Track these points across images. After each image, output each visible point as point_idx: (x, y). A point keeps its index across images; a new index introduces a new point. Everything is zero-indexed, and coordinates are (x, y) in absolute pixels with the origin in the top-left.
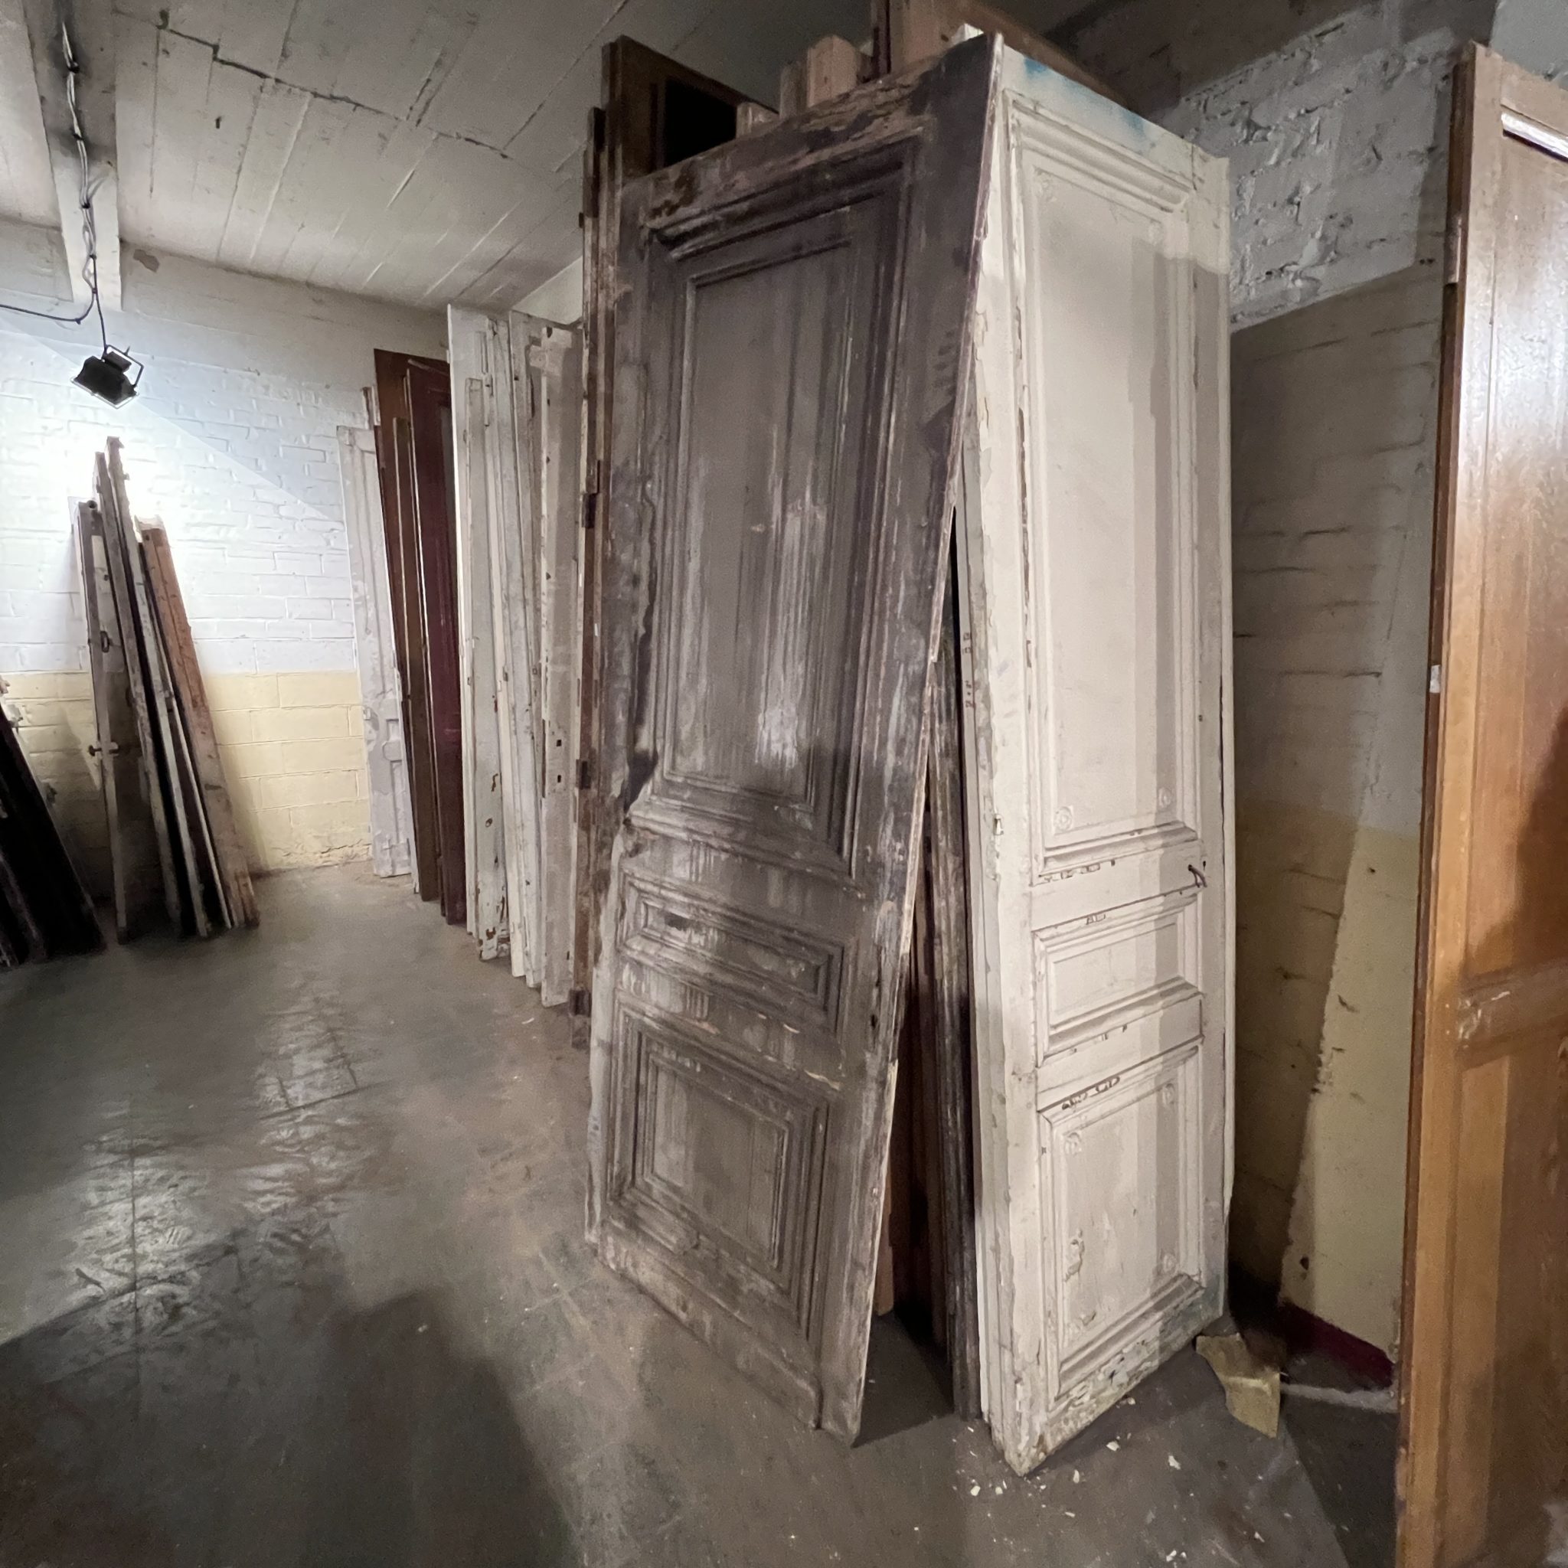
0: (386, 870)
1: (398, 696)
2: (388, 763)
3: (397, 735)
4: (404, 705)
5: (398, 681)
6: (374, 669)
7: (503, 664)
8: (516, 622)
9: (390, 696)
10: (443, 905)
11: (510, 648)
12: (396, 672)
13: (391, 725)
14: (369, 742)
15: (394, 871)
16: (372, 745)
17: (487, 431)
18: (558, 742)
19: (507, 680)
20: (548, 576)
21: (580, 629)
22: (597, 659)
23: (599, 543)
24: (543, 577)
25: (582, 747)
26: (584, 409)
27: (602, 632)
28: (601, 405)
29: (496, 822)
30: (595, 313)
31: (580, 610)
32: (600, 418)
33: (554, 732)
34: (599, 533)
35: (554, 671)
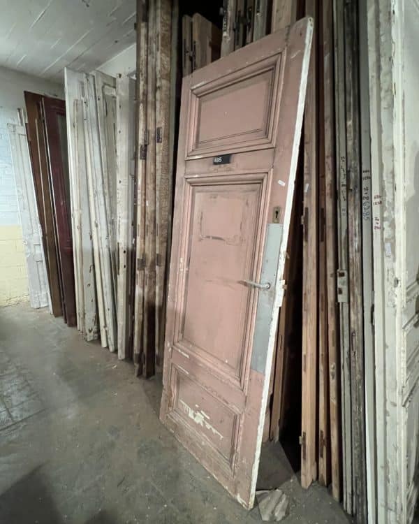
0: (36, 306)
1: (41, 235)
2: (35, 262)
3: (40, 251)
5: (40, 229)
6: (27, 224)
7: (95, 220)
8: (101, 202)
9: (35, 235)
10: (66, 319)
12: (39, 225)
13: (37, 247)
14: (27, 254)
15: (40, 305)
17: (85, 122)
18: (125, 252)
19: (97, 226)
20: (120, 182)
21: (139, 203)
22: (148, 216)
23: (148, 166)
24: (118, 182)
25: (140, 253)
26: (141, 108)
27: (150, 204)
28: (149, 106)
29: (92, 285)
30: (146, 65)
31: (139, 195)
32: (149, 112)
33: (123, 247)
34: (149, 162)
35: (123, 222)
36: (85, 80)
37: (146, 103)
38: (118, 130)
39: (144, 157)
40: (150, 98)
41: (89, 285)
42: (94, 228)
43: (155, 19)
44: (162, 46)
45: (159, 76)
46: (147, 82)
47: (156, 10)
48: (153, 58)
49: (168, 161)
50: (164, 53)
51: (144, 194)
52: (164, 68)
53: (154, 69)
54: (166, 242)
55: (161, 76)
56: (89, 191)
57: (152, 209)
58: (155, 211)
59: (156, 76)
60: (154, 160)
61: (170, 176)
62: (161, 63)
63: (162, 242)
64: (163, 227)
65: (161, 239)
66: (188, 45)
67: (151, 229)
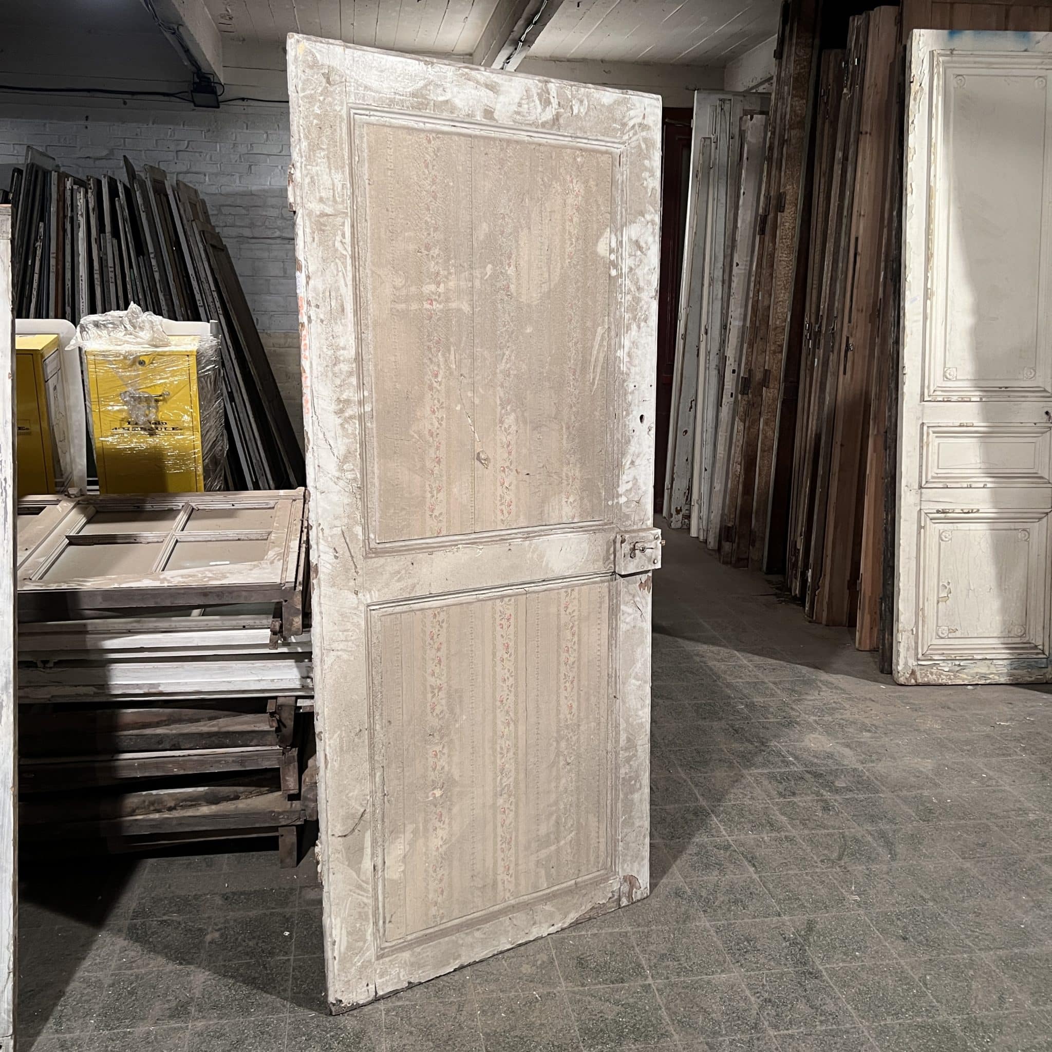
7: (705, 322)
8: (717, 295)
11: (711, 311)
17: (711, 171)
18: (734, 371)
19: (706, 333)
20: (737, 265)
21: (751, 295)
22: (759, 314)
23: (766, 243)
24: (735, 264)
25: (745, 368)
26: (765, 166)
27: (763, 296)
28: (774, 164)
29: (690, 433)
30: (776, 111)
31: (752, 284)
32: (773, 173)
33: (731, 364)
34: (767, 239)
35: (735, 324)
36: (719, 110)
37: (770, 159)
38: (742, 191)
39: (762, 232)
40: (775, 155)
41: (686, 432)
42: (703, 337)
43: (789, 56)
44: (793, 89)
45: (787, 127)
46: (773, 133)
47: (790, 46)
48: (783, 104)
49: (793, 237)
50: (796, 96)
51: (758, 282)
52: (796, 115)
53: (783, 118)
54: (781, 352)
55: (790, 126)
56: (703, 277)
57: (766, 303)
58: (769, 307)
59: (785, 126)
60: (774, 236)
61: (794, 257)
62: (791, 111)
63: (774, 352)
64: (779, 330)
65: (773, 348)
66: (824, 86)
67: (761, 333)
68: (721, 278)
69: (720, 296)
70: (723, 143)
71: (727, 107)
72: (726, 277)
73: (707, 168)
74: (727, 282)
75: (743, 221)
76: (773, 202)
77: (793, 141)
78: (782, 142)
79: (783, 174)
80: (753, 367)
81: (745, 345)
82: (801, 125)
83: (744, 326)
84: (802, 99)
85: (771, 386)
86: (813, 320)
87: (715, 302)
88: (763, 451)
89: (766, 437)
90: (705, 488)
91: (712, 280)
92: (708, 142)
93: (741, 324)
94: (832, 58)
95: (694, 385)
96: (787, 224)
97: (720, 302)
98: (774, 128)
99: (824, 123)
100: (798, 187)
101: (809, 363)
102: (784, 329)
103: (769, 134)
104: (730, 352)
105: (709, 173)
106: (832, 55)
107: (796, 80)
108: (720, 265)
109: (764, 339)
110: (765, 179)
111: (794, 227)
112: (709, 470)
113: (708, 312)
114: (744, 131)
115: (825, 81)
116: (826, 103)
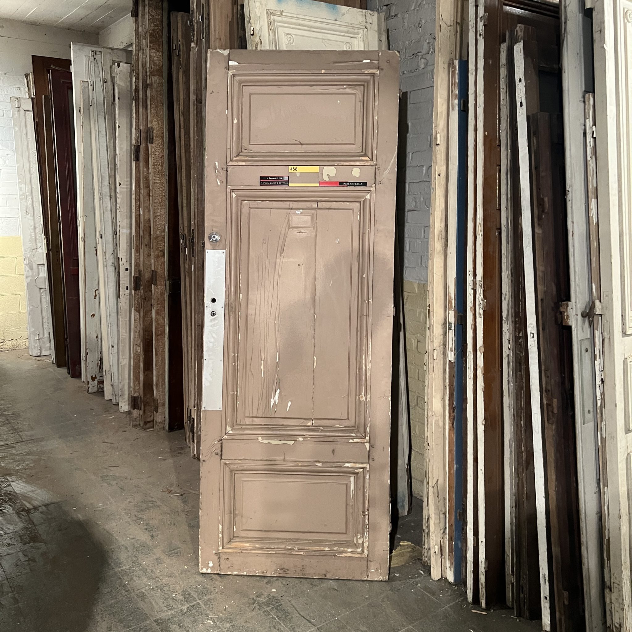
0: (36, 352)
1: (44, 250)
2: (38, 289)
3: (43, 273)
4: (48, 255)
5: (44, 241)
6: (31, 235)
7: (100, 229)
8: (106, 207)
9: (39, 250)
10: (68, 369)
11: (103, 221)
12: (43, 236)
13: (40, 267)
14: (27, 277)
15: (41, 352)
16: (29, 279)
17: (91, 108)
18: (127, 269)
21: (134, 210)
22: (142, 225)
23: (141, 169)
24: (118, 184)
25: (135, 269)
26: (134, 105)
27: (143, 212)
28: (141, 104)
29: (97, 315)
30: (137, 60)
31: (133, 201)
32: (141, 110)
33: (124, 264)
34: (141, 164)
35: (124, 232)
36: (92, 59)
38: (117, 125)
39: (137, 159)
40: (141, 96)
41: (93, 315)
42: (99, 240)
43: (143, 15)
44: (150, 43)
45: (148, 74)
48: (143, 54)
49: (163, 163)
50: (154, 49)
51: (138, 200)
52: (155, 64)
53: (144, 65)
54: (164, 255)
55: (151, 73)
56: (94, 193)
57: (147, 217)
58: (149, 220)
59: (146, 72)
60: (147, 162)
61: (165, 179)
62: (150, 60)
63: (158, 257)
64: (160, 238)
65: (156, 253)
66: (175, 42)
67: (146, 241)
68: (109, 194)
69: (109, 208)
70: (99, 85)
71: (98, 57)
72: (113, 194)
73: (88, 105)
74: (113, 197)
75: (121, 149)
76: (143, 135)
77: (155, 85)
78: (146, 86)
79: (149, 111)
80: (142, 268)
81: (133, 251)
82: (159, 72)
83: (131, 233)
84: (158, 51)
85: (158, 283)
86: (186, 232)
87: (106, 213)
88: (157, 335)
89: (158, 324)
90: (114, 361)
91: (101, 195)
92: (86, 85)
93: (128, 231)
94: (179, 18)
95: (96, 278)
96: (157, 153)
97: (110, 213)
98: (138, 74)
99: (178, 73)
100: (162, 123)
101: (187, 267)
102: (164, 238)
103: (134, 79)
104: (122, 254)
105: (89, 109)
106: (179, 16)
107: (151, 35)
108: (106, 183)
109: (149, 246)
110: (134, 115)
111: (163, 156)
112: (115, 347)
113: (101, 221)
114: (114, 77)
115: (175, 38)
116: (178, 56)
